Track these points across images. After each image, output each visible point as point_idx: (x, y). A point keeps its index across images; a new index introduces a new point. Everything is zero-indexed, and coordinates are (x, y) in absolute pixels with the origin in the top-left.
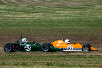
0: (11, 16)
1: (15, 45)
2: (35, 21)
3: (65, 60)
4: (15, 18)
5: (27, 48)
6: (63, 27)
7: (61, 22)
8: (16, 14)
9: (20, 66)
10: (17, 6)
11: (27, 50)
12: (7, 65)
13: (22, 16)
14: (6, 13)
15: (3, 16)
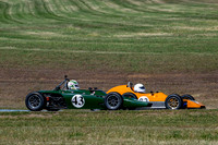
0: (193, 29)
1: (53, 94)
4: (199, 32)
5: (76, 102)
8: (202, 24)
9: (212, 139)
10: (206, 6)
11: (77, 106)
12: (183, 138)
13: (216, 29)
14: (180, 22)
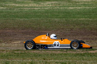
2: (47, 12)
3: (83, 59)
4: (21, 7)
6: (82, 19)
7: (79, 13)
13: (30, 6)
15: (7, 5)
